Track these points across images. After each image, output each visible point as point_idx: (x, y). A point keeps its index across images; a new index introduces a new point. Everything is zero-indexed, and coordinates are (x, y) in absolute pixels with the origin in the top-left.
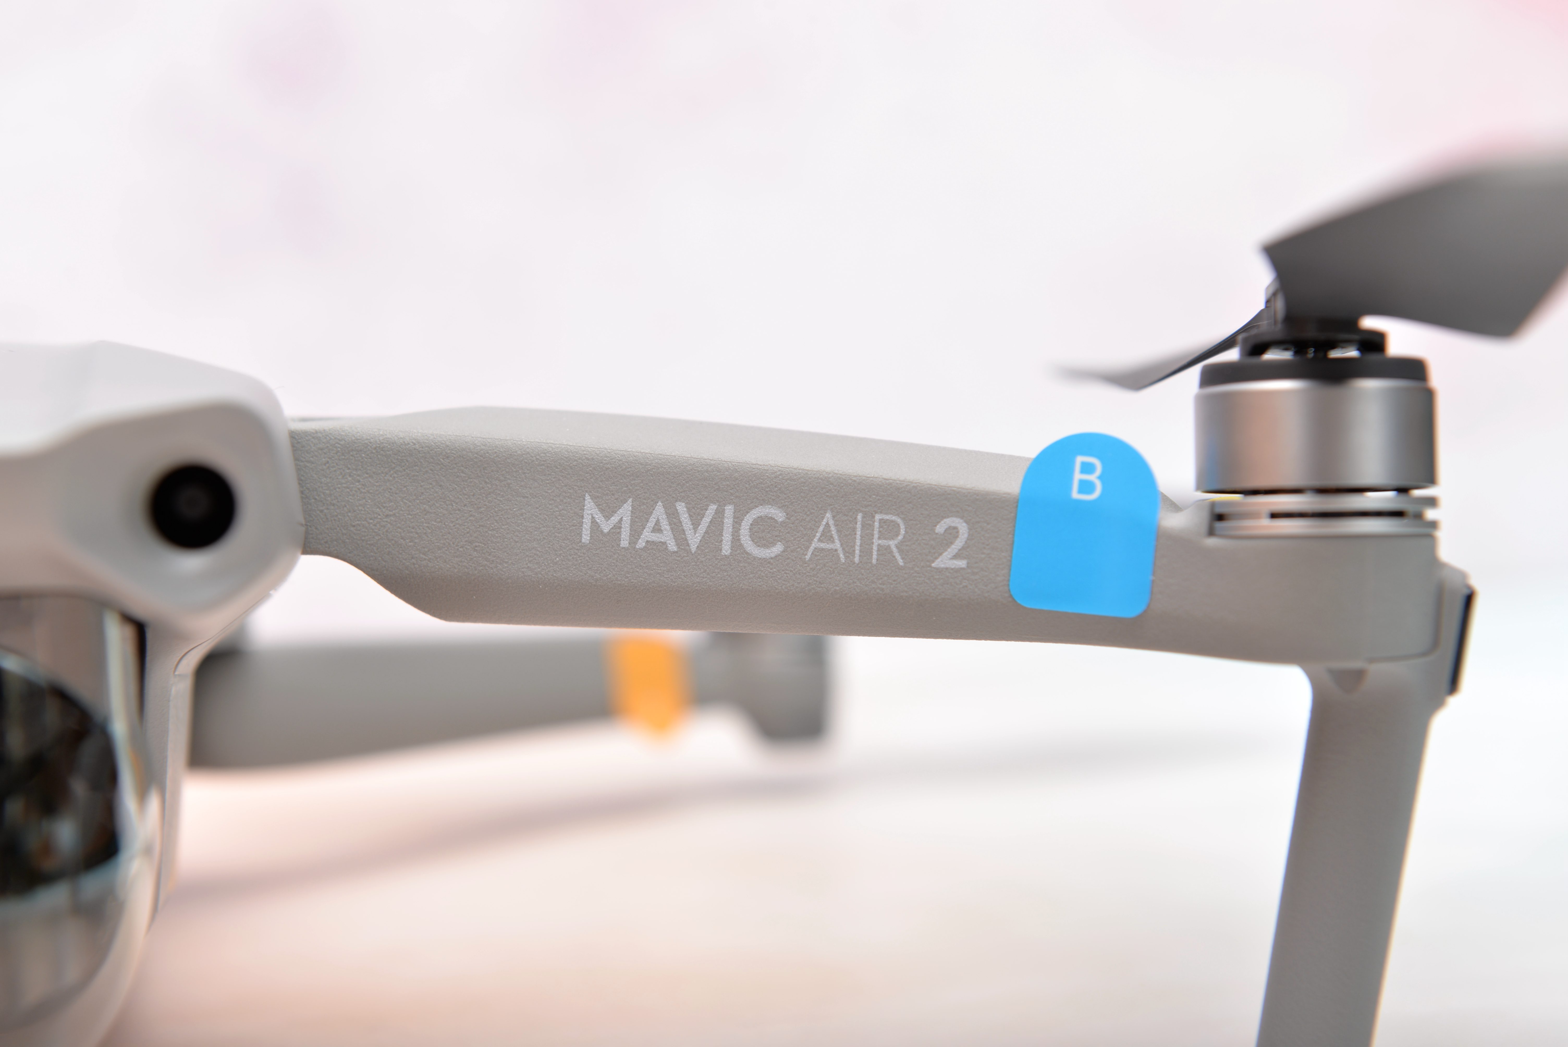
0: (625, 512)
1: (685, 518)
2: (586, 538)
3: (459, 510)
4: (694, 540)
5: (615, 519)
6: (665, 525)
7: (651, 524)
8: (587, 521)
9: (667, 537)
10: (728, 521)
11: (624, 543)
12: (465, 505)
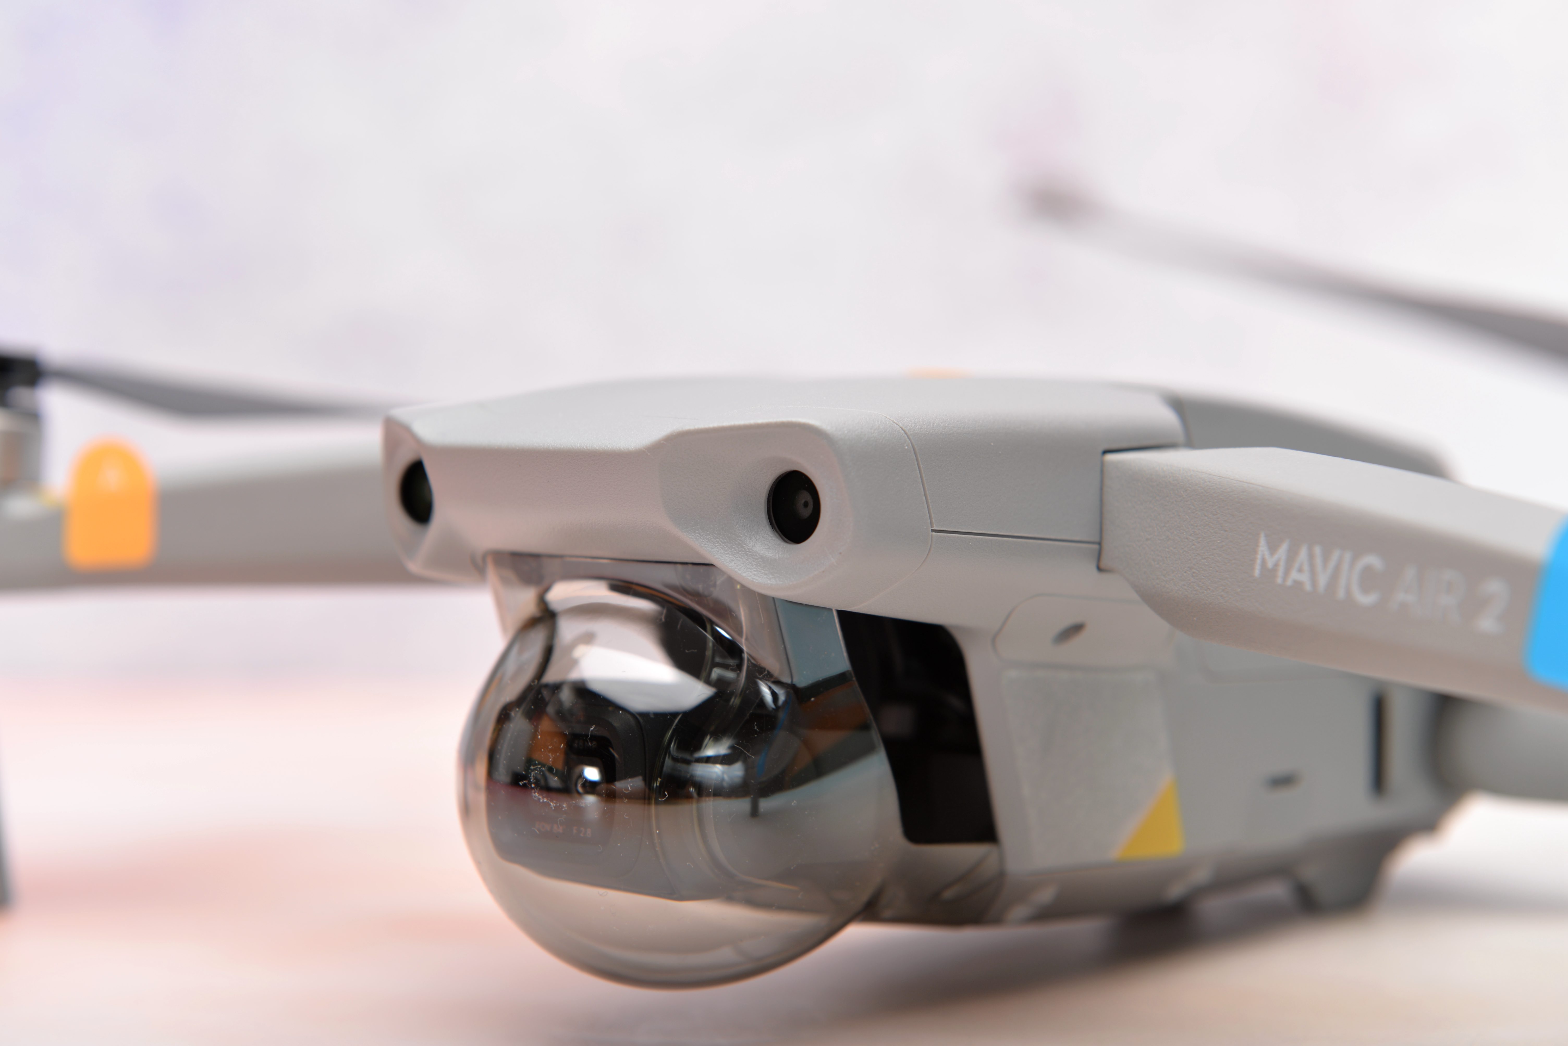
0: (1282, 551)
1: (1319, 561)
2: (1257, 572)
3: (1187, 539)
4: (1323, 580)
5: (1276, 557)
6: (1306, 567)
7: (1296, 565)
8: (1259, 557)
9: (1304, 578)
10: (1345, 567)
11: (1279, 581)
12: (1191, 535)
